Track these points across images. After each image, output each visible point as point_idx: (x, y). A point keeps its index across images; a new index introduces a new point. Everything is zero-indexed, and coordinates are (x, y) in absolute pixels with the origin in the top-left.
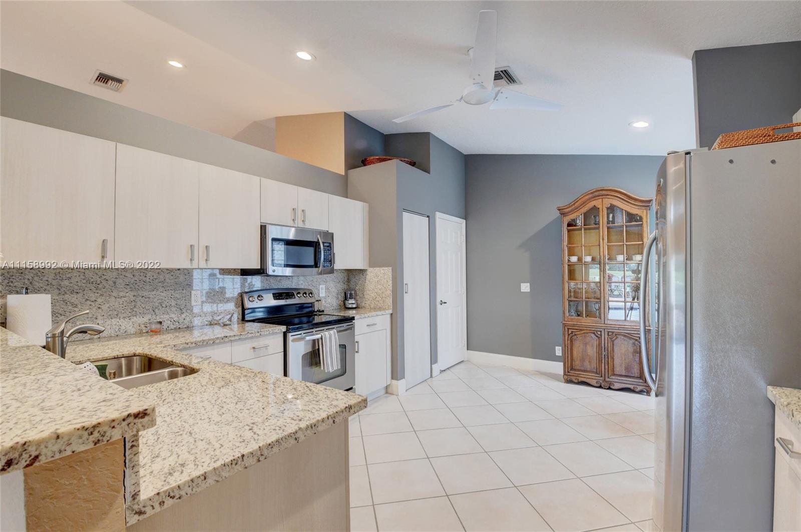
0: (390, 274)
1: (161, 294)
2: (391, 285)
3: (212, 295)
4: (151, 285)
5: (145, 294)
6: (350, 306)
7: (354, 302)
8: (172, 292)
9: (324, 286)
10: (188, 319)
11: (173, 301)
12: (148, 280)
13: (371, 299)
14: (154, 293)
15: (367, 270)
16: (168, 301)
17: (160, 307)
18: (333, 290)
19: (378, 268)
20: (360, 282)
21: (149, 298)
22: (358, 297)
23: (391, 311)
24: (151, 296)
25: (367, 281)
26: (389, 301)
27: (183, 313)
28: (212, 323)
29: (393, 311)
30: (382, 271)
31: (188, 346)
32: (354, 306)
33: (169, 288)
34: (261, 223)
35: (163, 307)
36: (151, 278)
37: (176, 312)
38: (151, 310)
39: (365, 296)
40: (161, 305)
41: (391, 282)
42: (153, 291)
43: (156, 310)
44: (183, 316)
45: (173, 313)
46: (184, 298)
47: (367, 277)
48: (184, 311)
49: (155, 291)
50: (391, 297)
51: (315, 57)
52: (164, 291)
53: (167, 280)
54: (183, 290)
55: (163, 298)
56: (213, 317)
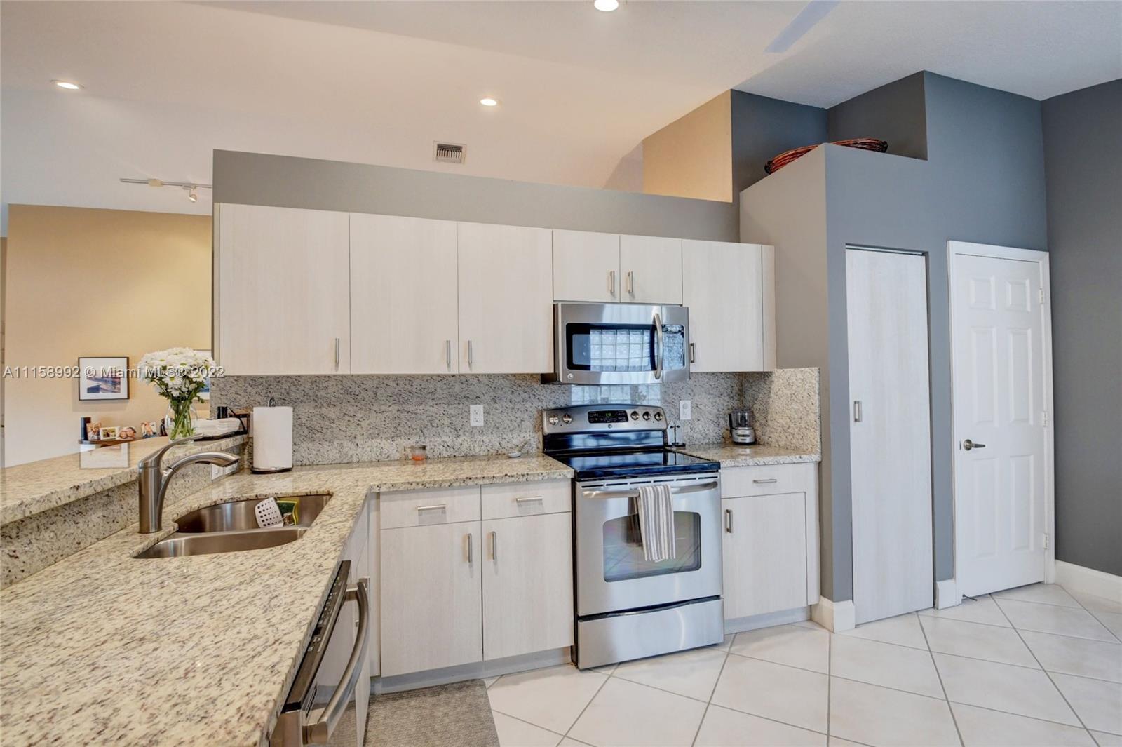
0: (815, 382)
1: (431, 408)
2: (817, 403)
3: (499, 411)
4: (419, 397)
5: (411, 408)
6: (740, 440)
7: (747, 432)
8: (446, 406)
9: (688, 402)
10: (465, 444)
11: (446, 419)
12: (415, 390)
13: (780, 429)
14: (421, 407)
15: (771, 372)
16: (440, 418)
17: (430, 427)
18: (708, 409)
19: (792, 370)
20: (761, 396)
21: (416, 414)
22: (758, 424)
23: (816, 457)
24: (419, 411)
25: (772, 395)
26: (814, 436)
27: (458, 436)
28: (500, 452)
29: (821, 457)
30: (799, 376)
31: (412, 487)
32: (748, 440)
33: (440, 401)
34: (554, 301)
35: (433, 426)
36: (419, 387)
37: (450, 434)
38: (418, 430)
39: (770, 423)
40: (431, 424)
41: (817, 397)
42: (421, 404)
43: (425, 431)
44: (460, 440)
45: (447, 436)
46: (461, 416)
47: (772, 387)
48: (461, 433)
49: (423, 405)
50: (818, 427)
52: (435, 406)
53: (439, 390)
54: (459, 404)
55: (434, 415)
56: (500, 443)
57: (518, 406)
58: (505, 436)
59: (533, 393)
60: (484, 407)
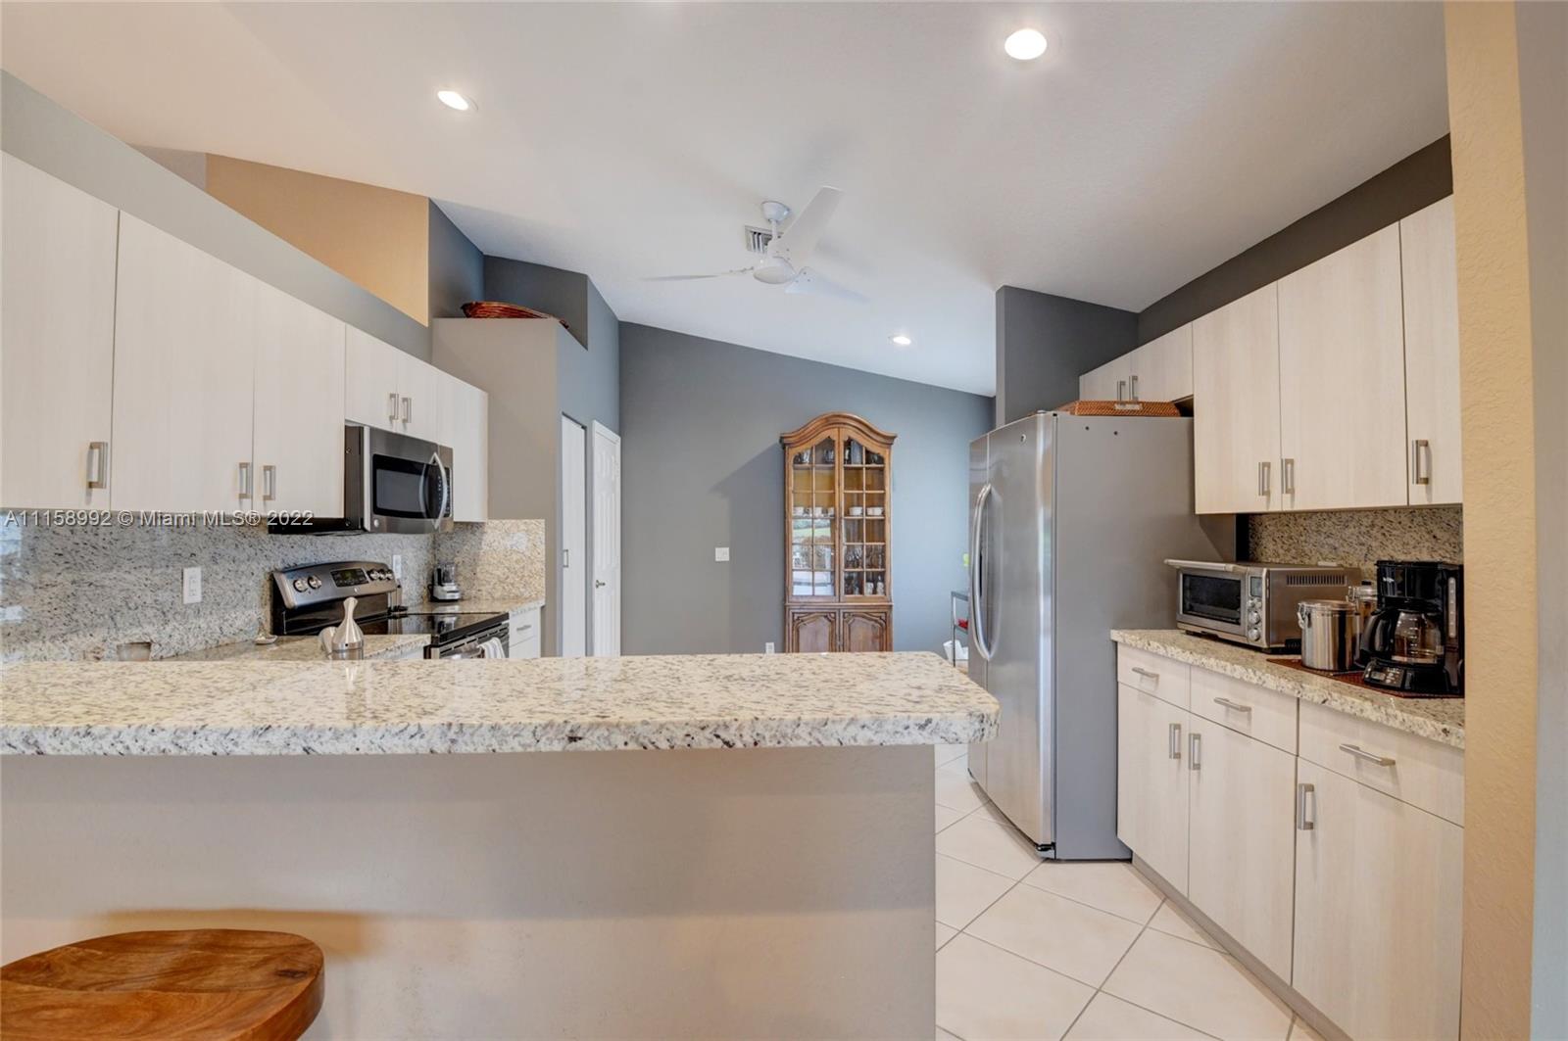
0: (542, 534)
1: (126, 576)
2: (544, 553)
3: (220, 577)
4: (108, 555)
5: (95, 577)
6: (448, 596)
7: (454, 588)
8: (148, 571)
9: (399, 557)
10: (176, 637)
11: (149, 593)
12: (101, 544)
13: (494, 581)
14: (112, 574)
15: (483, 523)
16: (139, 593)
17: (125, 610)
18: (413, 564)
19: (513, 521)
20: (466, 547)
21: (103, 587)
22: (461, 578)
23: (542, 603)
24: (107, 582)
25: (483, 546)
26: (540, 583)
27: (167, 622)
28: (220, 643)
29: (546, 601)
30: (523, 527)
32: (457, 596)
33: (141, 563)
34: (346, 421)
35: (130, 609)
36: (108, 538)
37: (154, 621)
38: (106, 616)
39: (479, 575)
40: (127, 604)
41: (543, 547)
42: (112, 568)
43: (118, 617)
44: (168, 629)
45: (150, 623)
46: (170, 587)
47: (484, 538)
48: (170, 616)
49: (115, 571)
50: (544, 575)
51: (475, 105)
52: (133, 571)
53: (139, 543)
54: (167, 566)
55: (131, 587)
56: (221, 628)
57: (243, 567)
58: (227, 617)
59: (260, 547)
60: (202, 572)
